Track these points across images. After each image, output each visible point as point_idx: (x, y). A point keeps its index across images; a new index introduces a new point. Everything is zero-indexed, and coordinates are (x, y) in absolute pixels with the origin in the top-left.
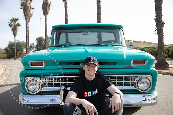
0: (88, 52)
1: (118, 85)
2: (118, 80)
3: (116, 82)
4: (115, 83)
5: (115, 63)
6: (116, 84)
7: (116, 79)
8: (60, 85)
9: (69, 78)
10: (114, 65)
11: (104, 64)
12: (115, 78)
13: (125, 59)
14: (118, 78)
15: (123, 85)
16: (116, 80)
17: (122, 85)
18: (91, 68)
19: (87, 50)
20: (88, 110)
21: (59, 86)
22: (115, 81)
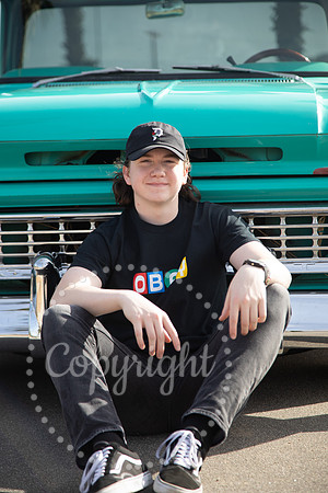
0: (155, 103)
1: (290, 255)
2: (288, 232)
3: (283, 237)
4: (278, 243)
5: (275, 153)
6: (283, 248)
7: (283, 226)
8: (31, 252)
9: (70, 224)
10: (272, 164)
11: (227, 158)
12: (276, 220)
13: (320, 131)
14: (289, 220)
15: (316, 253)
16: (283, 231)
17: (310, 254)
18: (158, 169)
19: (151, 95)
20: (144, 330)
21: (25, 260)
22: (278, 232)
